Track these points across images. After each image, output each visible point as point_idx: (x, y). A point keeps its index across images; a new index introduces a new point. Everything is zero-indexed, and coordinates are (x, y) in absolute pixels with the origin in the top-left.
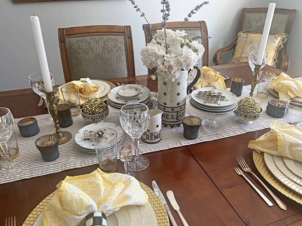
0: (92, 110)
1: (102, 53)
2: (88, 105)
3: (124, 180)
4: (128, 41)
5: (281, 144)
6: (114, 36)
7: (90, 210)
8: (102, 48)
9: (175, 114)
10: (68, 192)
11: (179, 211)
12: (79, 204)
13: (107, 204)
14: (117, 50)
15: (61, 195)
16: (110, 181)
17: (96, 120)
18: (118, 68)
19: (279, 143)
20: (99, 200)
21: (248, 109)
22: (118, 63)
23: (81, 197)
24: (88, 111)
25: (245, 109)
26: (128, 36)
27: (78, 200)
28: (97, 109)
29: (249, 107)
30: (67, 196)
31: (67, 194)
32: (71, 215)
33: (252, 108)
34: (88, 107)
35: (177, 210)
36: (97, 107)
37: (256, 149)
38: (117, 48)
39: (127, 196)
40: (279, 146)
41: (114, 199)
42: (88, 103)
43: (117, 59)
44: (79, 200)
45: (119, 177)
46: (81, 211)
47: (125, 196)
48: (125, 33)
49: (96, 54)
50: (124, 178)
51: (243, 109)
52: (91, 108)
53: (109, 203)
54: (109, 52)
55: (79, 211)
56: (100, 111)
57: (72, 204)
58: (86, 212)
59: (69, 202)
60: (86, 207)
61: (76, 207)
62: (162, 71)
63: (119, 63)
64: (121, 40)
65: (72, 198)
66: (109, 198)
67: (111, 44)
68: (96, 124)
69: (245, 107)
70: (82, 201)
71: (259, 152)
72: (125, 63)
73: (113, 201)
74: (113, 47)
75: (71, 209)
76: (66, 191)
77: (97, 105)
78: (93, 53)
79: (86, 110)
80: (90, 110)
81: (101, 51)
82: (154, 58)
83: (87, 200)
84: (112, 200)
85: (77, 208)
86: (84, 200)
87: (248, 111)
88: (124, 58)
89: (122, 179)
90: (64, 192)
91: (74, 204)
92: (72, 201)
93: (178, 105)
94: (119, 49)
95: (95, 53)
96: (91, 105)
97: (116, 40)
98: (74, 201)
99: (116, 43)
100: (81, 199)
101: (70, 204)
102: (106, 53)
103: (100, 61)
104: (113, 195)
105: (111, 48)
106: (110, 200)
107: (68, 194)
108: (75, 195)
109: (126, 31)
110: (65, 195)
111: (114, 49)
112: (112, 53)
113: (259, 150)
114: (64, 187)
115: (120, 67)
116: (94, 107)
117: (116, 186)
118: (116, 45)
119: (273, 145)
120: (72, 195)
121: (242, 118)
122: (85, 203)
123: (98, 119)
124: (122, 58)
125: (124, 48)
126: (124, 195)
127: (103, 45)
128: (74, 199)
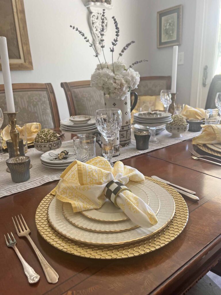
0: (47, 139)
1: (28, 107)
2: (42, 135)
4: (51, 96)
5: (217, 132)
6: (37, 92)
7: (109, 179)
8: (27, 102)
9: (125, 132)
12: (99, 173)
13: (120, 174)
14: (42, 104)
15: (80, 169)
17: (53, 147)
18: (44, 120)
19: (216, 131)
21: (179, 123)
22: (44, 116)
24: (43, 140)
25: (176, 123)
26: (50, 91)
27: (97, 171)
28: (52, 137)
29: (179, 121)
30: (86, 168)
32: (93, 185)
33: (181, 121)
34: (43, 136)
36: (51, 136)
37: (199, 143)
38: (41, 102)
40: (217, 134)
42: (42, 133)
43: (43, 112)
46: (102, 179)
48: (47, 88)
49: (22, 109)
51: (175, 124)
52: (46, 137)
53: (121, 173)
54: (35, 106)
55: (101, 179)
56: (55, 140)
57: (93, 174)
58: (106, 180)
59: (89, 173)
60: (106, 175)
61: (97, 176)
62: (116, 88)
63: (46, 116)
64: (45, 95)
65: (92, 170)
67: (35, 98)
68: (55, 150)
69: (176, 122)
71: (202, 145)
72: (51, 115)
74: (38, 101)
75: (93, 179)
77: (51, 134)
78: (19, 108)
79: (41, 140)
80: (45, 139)
81: (26, 106)
82: (106, 79)
85: (99, 177)
87: (179, 124)
88: (49, 111)
90: (82, 165)
91: (94, 174)
92: (92, 171)
93: (127, 124)
94: (44, 102)
95: (21, 107)
96: (46, 134)
97: (40, 95)
98: (93, 171)
99: (41, 97)
101: (91, 174)
102: (32, 107)
103: (26, 114)
105: (36, 102)
108: (93, 167)
109: (48, 87)
111: (39, 103)
112: (37, 106)
113: (201, 144)
115: (46, 119)
116: (49, 136)
118: (41, 99)
119: (209, 138)
121: (176, 132)
123: (55, 147)
124: (47, 111)
125: (48, 102)
126: (128, 169)
127: (28, 99)
128: (93, 170)
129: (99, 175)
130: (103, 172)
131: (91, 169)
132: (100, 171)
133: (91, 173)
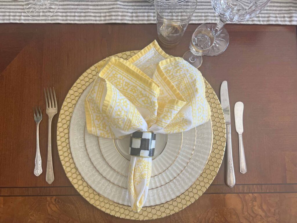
3: (187, 82)
10: (113, 109)
11: (241, 136)
12: (127, 124)
16: (168, 80)
20: (151, 119)
23: (129, 117)
27: (125, 120)
30: (112, 113)
31: (112, 111)
35: (239, 134)
39: (186, 120)
41: (168, 123)
44: (127, 120)
45: (181, 73)
47: (183, 119)
50: (187, 79)
53: (162, 127)
57: (118, 122)
61: (122, 125)
66: (163, 121)
70: (131, 122)
73: (166, 125)
76: (111, 107)
83: (136, 122)
84: (167, 123)
86: (132, 122)
89: (184, 79)
90: (109, 107)
91: (120, 123)
92: (118, 119)
100: (130, 120)
104: (169, 118)
106: (163, 124)
107: (114, 111)
108: (123, 114)
110: (110, 111)
114: (108, 102)
117: (175, 106)
120: (119, 113)
122: (134, 125)
128: (120, 118)
129: (126, 126)
130: (132, 126)
131: (118, 116)
132: (128, 122)
133: (117, 120)
